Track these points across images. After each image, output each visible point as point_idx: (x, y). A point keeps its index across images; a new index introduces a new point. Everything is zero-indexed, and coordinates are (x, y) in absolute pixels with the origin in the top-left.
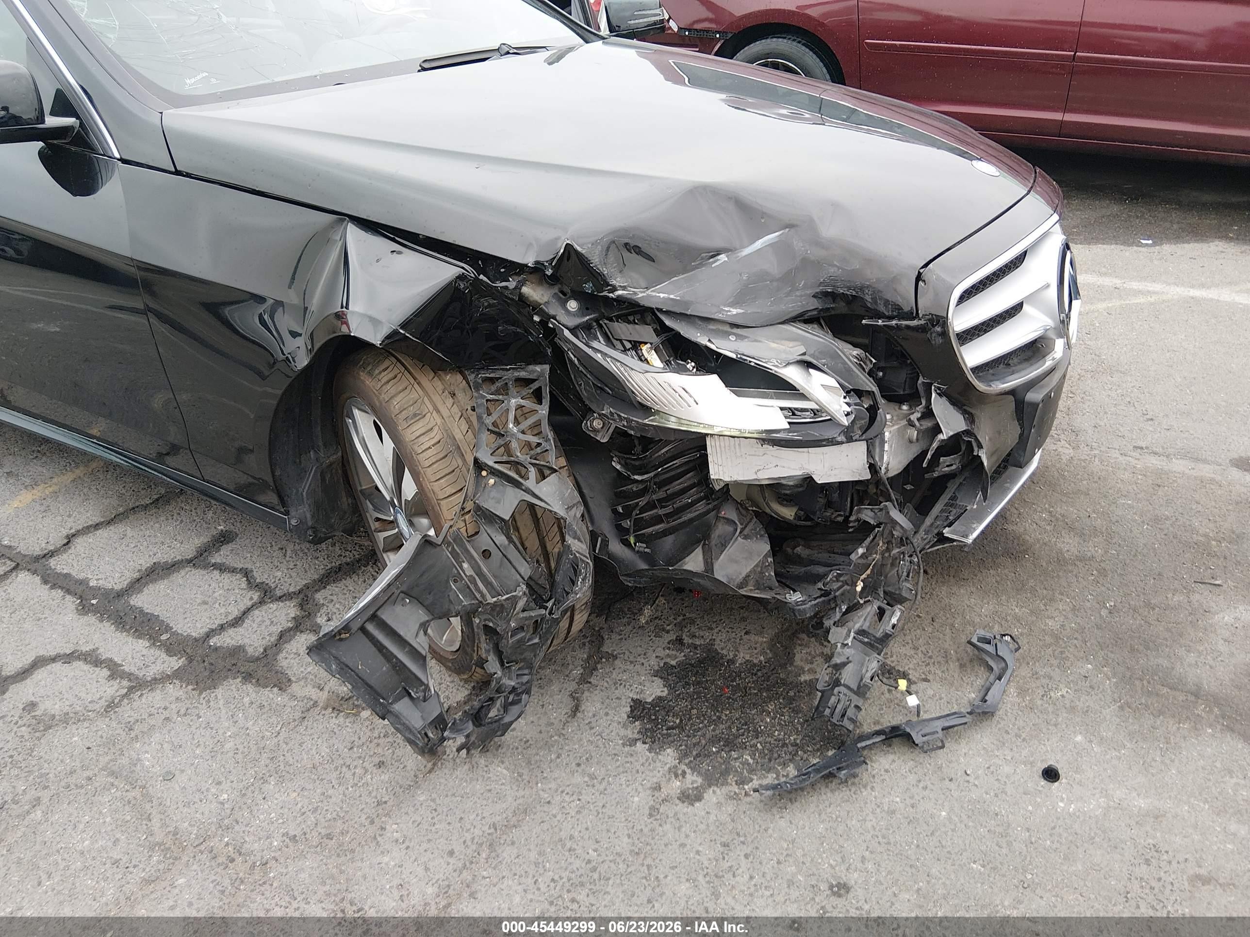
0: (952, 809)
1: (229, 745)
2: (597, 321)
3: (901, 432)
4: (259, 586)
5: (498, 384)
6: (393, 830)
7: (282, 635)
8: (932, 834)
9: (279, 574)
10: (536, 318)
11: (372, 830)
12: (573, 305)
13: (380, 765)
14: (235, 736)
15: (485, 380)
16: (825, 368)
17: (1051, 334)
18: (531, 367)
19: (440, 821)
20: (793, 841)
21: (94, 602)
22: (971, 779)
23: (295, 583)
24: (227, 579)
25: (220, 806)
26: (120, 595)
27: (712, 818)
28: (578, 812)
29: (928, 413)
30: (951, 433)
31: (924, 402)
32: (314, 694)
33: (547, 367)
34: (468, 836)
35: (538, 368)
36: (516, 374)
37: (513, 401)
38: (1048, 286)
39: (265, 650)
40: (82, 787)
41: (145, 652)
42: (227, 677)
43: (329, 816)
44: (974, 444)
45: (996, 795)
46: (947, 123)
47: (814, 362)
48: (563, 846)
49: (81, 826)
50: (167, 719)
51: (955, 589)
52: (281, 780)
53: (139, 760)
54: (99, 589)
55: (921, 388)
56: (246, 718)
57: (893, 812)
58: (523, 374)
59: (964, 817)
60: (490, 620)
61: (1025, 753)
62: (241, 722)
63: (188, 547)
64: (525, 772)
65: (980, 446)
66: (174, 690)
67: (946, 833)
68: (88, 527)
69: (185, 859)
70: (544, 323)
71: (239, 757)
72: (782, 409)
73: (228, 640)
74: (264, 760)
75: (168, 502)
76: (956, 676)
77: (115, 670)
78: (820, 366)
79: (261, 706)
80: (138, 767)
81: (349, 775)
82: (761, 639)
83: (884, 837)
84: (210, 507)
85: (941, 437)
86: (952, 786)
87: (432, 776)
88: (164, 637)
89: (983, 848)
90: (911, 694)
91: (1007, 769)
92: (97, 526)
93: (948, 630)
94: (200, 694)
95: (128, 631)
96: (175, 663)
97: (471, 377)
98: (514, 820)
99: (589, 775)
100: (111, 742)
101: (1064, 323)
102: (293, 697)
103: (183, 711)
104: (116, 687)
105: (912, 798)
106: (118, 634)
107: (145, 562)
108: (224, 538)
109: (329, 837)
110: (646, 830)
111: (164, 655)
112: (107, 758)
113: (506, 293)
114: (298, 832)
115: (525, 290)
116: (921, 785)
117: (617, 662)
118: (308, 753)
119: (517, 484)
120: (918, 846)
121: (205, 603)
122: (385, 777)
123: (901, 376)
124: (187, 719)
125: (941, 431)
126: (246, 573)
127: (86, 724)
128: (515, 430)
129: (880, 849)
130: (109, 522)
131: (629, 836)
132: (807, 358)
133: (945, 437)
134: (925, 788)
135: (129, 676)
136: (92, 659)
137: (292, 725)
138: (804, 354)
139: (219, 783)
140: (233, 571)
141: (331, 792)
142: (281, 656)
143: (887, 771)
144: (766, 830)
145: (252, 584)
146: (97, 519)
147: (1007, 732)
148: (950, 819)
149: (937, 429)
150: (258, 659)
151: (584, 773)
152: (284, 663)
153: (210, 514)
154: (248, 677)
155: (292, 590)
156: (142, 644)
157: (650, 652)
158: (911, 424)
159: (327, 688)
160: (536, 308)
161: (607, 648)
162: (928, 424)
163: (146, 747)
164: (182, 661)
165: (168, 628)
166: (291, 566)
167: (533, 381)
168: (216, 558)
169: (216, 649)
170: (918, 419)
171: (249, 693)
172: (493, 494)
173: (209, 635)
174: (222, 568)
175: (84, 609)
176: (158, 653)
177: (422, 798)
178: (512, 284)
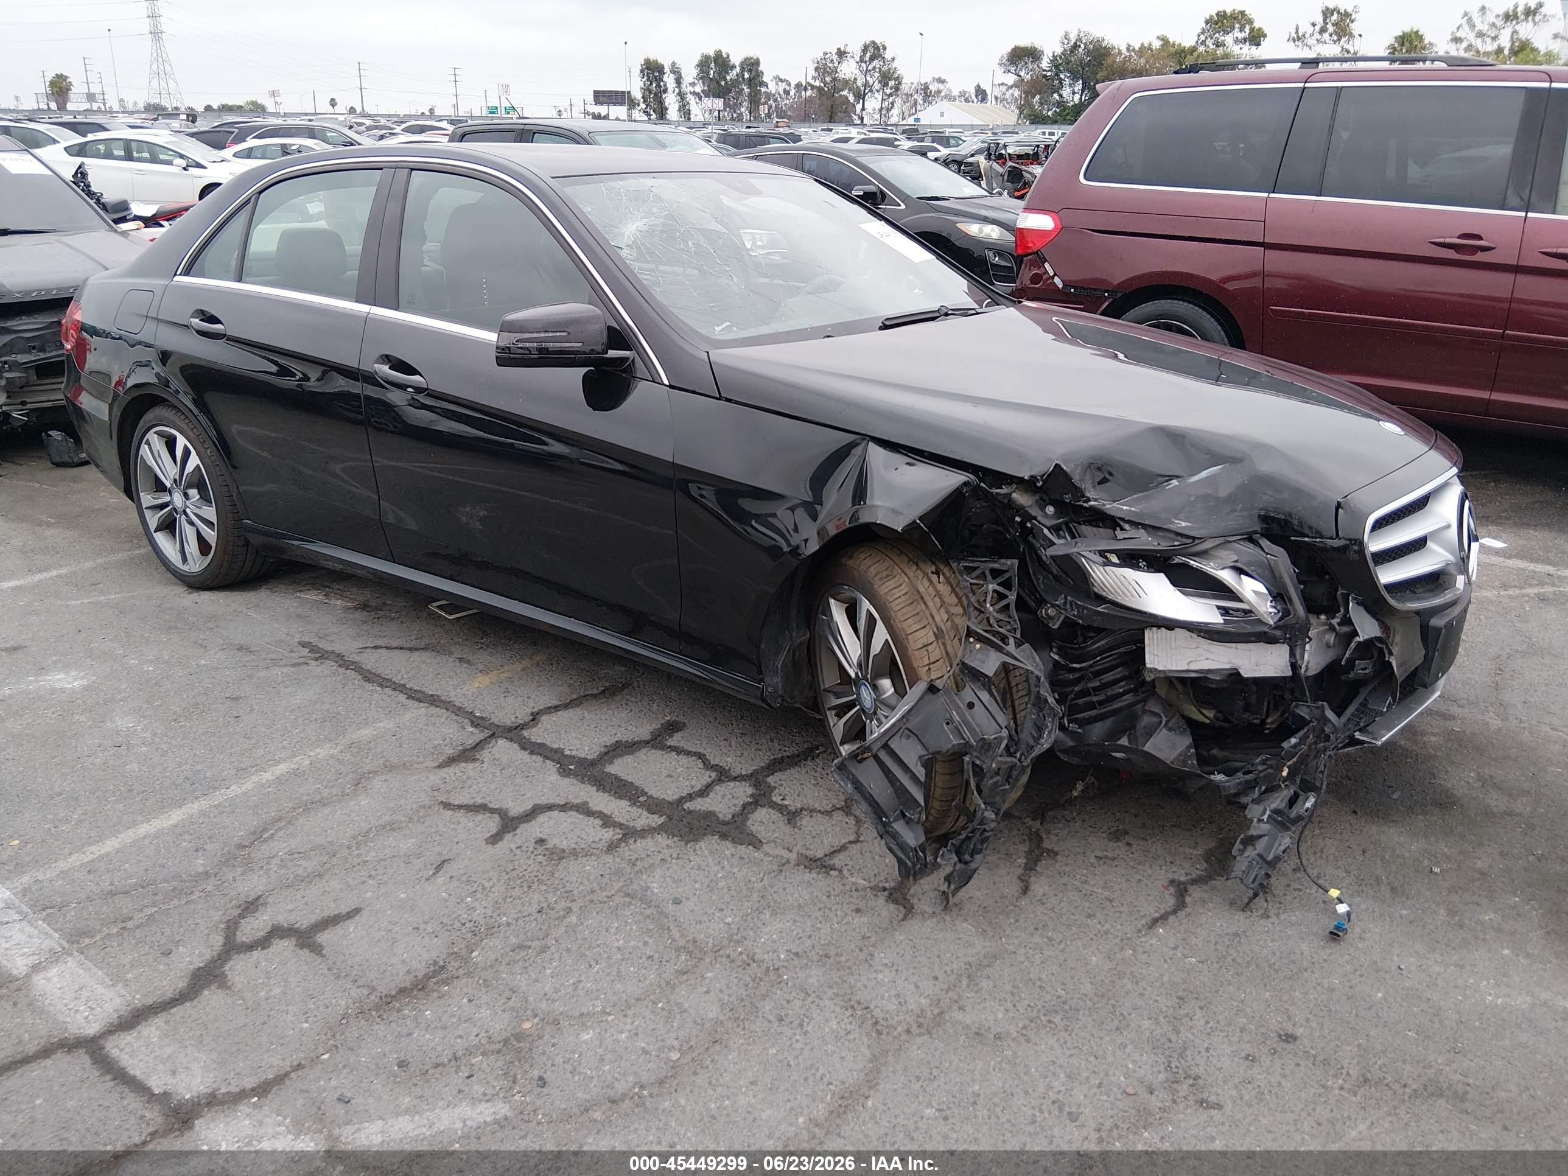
0: (1387, 992)
1: (721, 884)
2: (1066, 524)
3: (1321, 635)
4: (714, 768)
5: (978, 572)
6: (881, 957)
7: (744, 807)
8: (1370, 1008)
9: (729, 759)
10: (1018, 519)
11: (862, 956)
12: (1050, 510)
13: (858, 911)
14: (725, 877)
15: (966, 568)
16: (1254, 574)
17: (1452, 570)
18: (1003, 561)
19: (920, 955)
20: (1242, 1002)
21: (572, 767)
22: (1405, 973)
23: (745, 767)
24: (684, 760)
25: (726, 927)
26: (593, 763)
27: (1166, 979)
28: (1042, 962)
29: (1347, 621)
30: (1366, 637)
31: (1342, 610)
32: (786, 854)
33: (1016, 562)
34: (948, 969)
35: (1009, 562)
36: (991, 565)
37: (991, 586)
38: (1448, 526)
39: (733, 817)
40: (604, 902)
41: (629, 809)
42: (705, 835)
43: (822, 942)
44: (1386, 651)
45: (1428, 986)
46: (1356, 391)
47: (1245, 568)
48: (1034, 984)
49: (613, 930)
50: (662, 860)
51: (1385, 828)
52: (774, 913)
53: (648, 887)
54: (574, 757)
55: (1339, 598)
56: (731, 866)
57: (1333, 990)
58: (996, 566)
59: (1399, 999)
60: (978, 758)
61: (1454, 958)
62: (727, 867)
63: (644, 730)
64: (989, 929)
65: (1391, 654)
66: (662, 840)
67: (1382, 1009)
68: (549, 708)
69: (708, 960)
70: (1022, 524)
71: (733, 892)
72: (1219, 607)
73: (699, 807)
74: (755, 897)
75: (613, 694)
76: (1388, 896)
77: (607, 821)
78: (1250, 572)
79: (741, 858)
80: (649, 893)
81: (831, 915)
82: (1195, 852)
83: (1325, 1006)
84: (653, 701)
85: (1357, 639)
86: (1388, 976)
87: (905, 923)
88: (641, 799)
89: (1418, 1022)
90: (1342, 902)
91: (1438, 969)
92: (557, 708)
93: (1378, 861)
94: (686, 844)
95: (609, 791)
96: (657, 820)
97: (954, 565)
98: (985, 962)
99: (1048, 938)
100: (619, 872)
101: (1465, 560)
102: (767, 854)
103: (675, 855)
104: (611, 833)
105: (1349, 981)
106: (600, 794)
107: (610, 740)
108: (673, 727)
109: (827, 956)
110: (1107, 981)
111: (645, 813)
112: (621, 884)
113: (999, 497)
114: (799, 950)
115: (1014, 495)
116: (1358, 973)
117: (1058, 857)
118: (792, 895)
119: (999, 649)
120: (1357, 1015)
121: (670, 776)
122: (865, 920)
123: (1320, 591)
124: (680, 862)
125: (1358, 635)
126: (700, 756)
127: (593, 858)
128: (991, 609)
129: (1321, 1014)
130: (566, 706)
131: (1092, 983)
132: (1239, 565)
133: (1361, 639)
134: (1362, 976)
135: (620, 825)
136: (584, 809)
137: (773, 875)
138: (1236, 561)
139: (722, 910)
140: (688, 753)
141: (819, 925)
142: (749, 823)
143: (1325, 960)
144: (1217, 992)
145: (708, 766)
146: (556, 702)
147: (1437, 942)
148: (1385, 999)
149: (1355, 633)
150: (728, 823)
151: (1042, 936)
152: (753, 828)
153: (655, 707)
154: (724, 836)
155: (744, 773)
156: (624, 804)
157: (1089, 852)
158: (1332, 628)
159: (795, 851)
160: (1020, 510)
161: (1046, 844)
162: (1345, 629)
163: (651, 879)
164: (663, 819)
165: (644, 793)
166: (739, 754)
167: (1005, 572)
168: (671, 742)
169: (690, 812)
170: (1339, 624)
171: (728, 848)
172: (979, 656)
173: (681, 801)
174: (678, 751)
175: (564, 772)
176: (640, 810)
177: (901, 938)
178: (1004, 490)
